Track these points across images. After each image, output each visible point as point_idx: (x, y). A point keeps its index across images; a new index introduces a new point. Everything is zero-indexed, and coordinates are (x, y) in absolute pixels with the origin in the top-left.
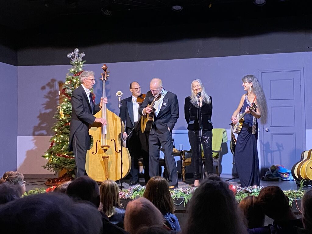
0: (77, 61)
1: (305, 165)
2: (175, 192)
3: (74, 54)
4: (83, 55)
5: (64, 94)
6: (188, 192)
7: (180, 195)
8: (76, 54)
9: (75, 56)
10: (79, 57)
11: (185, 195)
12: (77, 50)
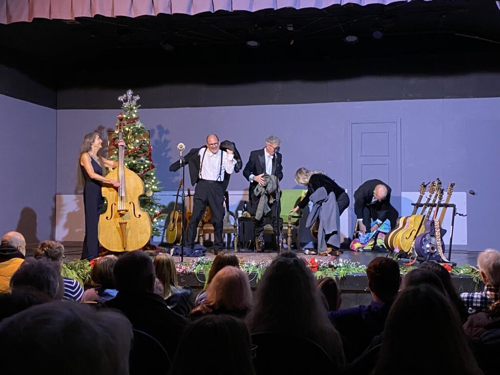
0: (131, 105)
1: (400, 235)
2: (247, 266)
3: (127, 97)
4: (138, 98)
5: (114, 145)
6: (261, 266)
7: (252, 270)
8: (130, 97)
9: (127, 100)
10: (132, 100)
11: (258, 269)
12: (130, 92)
